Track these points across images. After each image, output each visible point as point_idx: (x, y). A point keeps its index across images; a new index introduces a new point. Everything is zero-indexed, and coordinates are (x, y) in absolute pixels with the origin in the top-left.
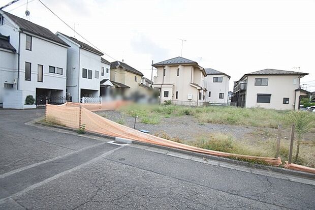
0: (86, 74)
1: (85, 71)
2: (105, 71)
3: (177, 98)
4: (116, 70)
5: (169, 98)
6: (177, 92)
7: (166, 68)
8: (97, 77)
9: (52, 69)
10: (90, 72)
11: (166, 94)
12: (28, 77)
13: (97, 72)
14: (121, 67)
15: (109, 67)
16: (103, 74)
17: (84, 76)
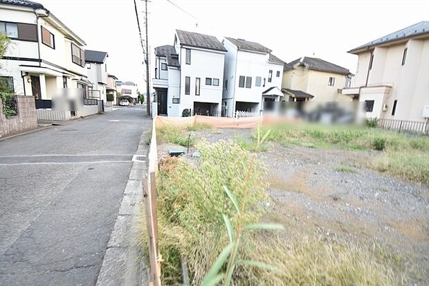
0: (245, 82)
1: (242, 78)
2: (275, 74)
3: (393, 114)
4: (293, 71)
5: (376, 114)
6: (396, 102)
8: (258, 85)
9: (209, 81)
10: (250, 79)
11: (369, 105)
12: (188, 91)
13: (259, 79)
14: (302, 66)
15: (281, 69)
16: (270, 80)
17: (242, 85)
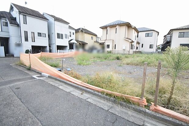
0: (60, 36)
1: (58, 34)
2: (72, 34)
3: (115, 49)
4: (79, 33)
5: (110, 49)
6: (115, 45)
7: (108, 28)
9: (40, 34)
10: (62, 35)
11: (108, 46)
13: (66, 35)
14: (82, 31)
15: (74, 31)
16: (70, 36)
17: (58, 37)
